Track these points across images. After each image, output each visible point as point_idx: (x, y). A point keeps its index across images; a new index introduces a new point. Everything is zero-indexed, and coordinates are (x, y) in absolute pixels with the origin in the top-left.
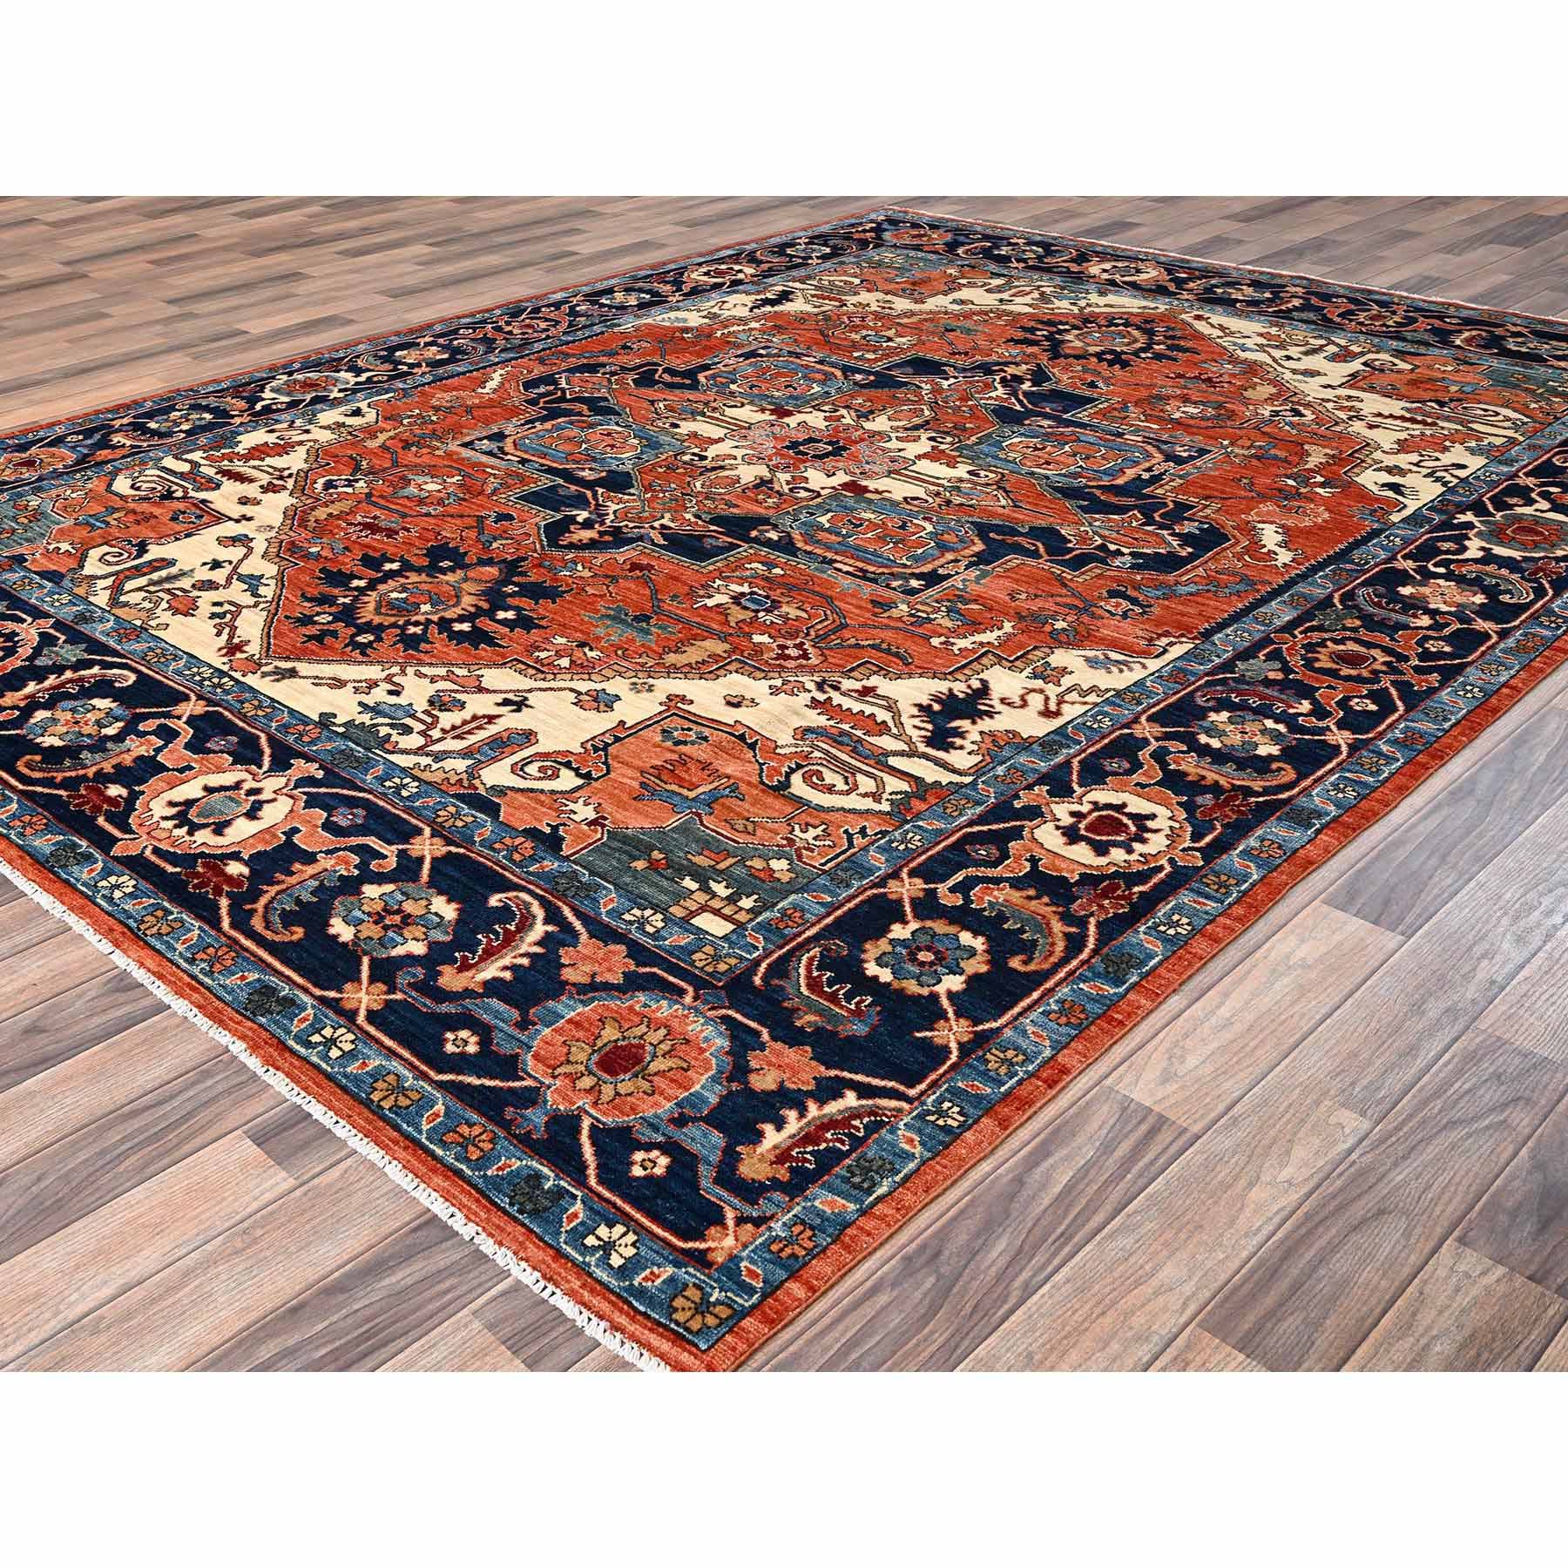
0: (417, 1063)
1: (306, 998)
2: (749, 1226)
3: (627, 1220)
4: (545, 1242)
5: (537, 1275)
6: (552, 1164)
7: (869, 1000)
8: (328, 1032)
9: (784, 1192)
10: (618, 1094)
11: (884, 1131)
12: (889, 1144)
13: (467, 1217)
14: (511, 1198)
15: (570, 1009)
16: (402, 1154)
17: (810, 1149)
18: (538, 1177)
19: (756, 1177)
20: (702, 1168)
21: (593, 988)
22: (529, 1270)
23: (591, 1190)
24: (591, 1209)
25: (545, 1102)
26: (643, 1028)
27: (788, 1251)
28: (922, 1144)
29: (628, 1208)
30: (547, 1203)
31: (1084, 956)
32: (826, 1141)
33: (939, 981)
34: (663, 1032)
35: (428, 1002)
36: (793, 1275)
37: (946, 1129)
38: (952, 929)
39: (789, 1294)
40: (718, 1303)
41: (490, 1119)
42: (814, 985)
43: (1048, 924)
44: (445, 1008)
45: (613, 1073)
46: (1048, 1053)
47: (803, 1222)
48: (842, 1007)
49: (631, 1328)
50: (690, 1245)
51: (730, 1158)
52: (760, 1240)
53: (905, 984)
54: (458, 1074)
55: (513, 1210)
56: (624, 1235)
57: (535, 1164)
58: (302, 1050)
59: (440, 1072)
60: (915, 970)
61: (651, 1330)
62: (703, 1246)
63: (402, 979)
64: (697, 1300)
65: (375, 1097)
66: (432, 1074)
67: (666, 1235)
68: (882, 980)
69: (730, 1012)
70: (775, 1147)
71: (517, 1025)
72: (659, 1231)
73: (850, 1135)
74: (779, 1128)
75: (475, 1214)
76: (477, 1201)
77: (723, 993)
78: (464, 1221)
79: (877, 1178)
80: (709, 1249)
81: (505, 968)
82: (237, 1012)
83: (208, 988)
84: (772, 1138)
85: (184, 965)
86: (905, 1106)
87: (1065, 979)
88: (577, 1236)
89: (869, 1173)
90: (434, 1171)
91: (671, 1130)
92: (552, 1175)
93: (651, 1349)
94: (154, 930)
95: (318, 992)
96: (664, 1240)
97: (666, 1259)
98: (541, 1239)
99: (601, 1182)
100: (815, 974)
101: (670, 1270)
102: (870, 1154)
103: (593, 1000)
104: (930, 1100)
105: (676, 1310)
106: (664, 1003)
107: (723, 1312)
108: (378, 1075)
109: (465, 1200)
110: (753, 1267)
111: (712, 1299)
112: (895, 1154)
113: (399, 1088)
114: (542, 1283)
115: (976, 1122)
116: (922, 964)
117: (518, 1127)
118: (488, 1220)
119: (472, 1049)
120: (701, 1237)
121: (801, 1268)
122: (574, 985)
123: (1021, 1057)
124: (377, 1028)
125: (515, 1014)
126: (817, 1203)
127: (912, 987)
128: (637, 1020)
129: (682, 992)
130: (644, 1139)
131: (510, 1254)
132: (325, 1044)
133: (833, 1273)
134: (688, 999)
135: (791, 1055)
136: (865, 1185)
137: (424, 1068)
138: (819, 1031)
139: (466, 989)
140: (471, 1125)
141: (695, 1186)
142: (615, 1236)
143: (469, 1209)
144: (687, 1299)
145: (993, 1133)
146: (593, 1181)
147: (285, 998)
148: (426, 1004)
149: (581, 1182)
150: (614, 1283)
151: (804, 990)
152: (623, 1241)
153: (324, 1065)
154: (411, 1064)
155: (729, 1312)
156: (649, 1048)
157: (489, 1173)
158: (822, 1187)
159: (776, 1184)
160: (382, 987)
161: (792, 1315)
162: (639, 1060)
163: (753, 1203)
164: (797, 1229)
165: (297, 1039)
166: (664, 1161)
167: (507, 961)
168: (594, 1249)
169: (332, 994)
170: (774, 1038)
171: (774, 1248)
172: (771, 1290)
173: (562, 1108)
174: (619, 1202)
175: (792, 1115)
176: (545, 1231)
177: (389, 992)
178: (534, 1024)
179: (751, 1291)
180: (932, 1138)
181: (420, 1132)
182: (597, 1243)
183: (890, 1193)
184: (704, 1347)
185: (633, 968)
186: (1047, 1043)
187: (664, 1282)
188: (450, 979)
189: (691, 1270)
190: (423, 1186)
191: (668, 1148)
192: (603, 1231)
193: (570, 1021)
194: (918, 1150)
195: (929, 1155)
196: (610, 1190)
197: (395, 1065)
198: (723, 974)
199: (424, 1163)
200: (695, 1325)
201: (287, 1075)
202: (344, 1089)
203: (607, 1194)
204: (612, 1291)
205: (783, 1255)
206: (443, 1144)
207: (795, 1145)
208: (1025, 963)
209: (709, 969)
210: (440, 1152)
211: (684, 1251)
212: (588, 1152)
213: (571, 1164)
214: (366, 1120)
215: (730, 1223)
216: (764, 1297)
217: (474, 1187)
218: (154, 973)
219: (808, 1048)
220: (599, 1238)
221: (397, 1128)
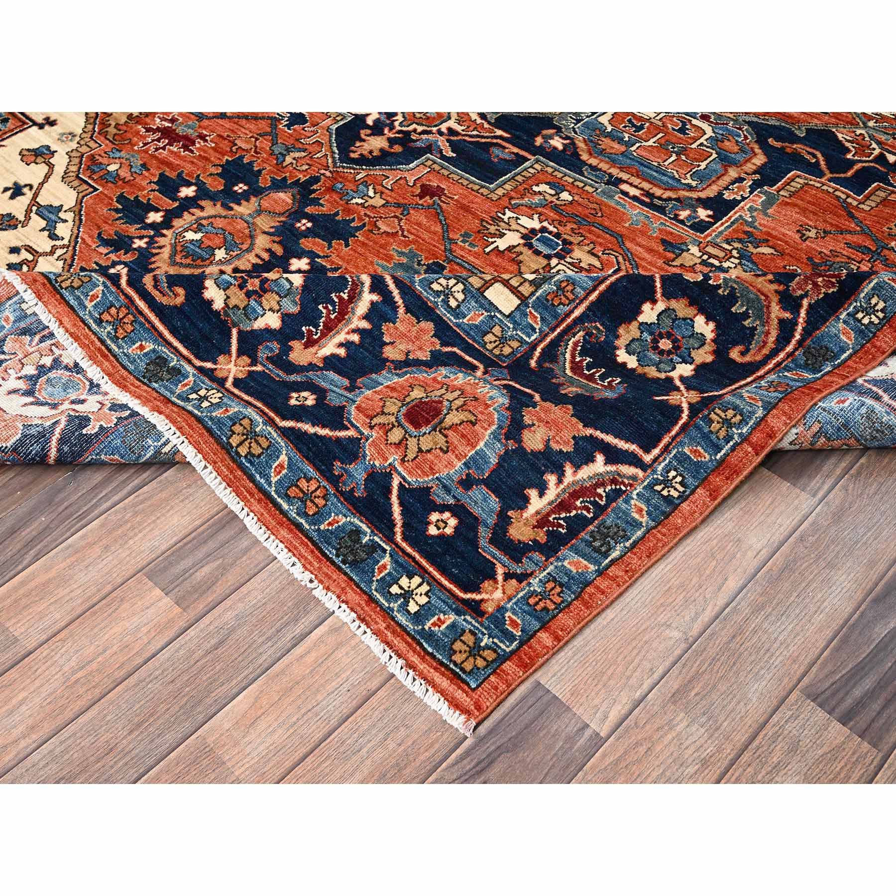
0: (267, 410)
1: (189, 368)
2: (514, 582)
3: (423, 572)
4: (361, 589)
5: (354, 615)
6: (370, 522)
7: (619, 380)
8: (202, 393)
9: (541, 553)
10: (420, 450)
11: (620, 501)
12: (624, 512)
13: (304, 566)
14: (338, 550)
15: (387, 379)
16: (257, 507)
17: (563, 515)
18: (358, 532)
19: (521, 538)
20: (481, 529)
21: (408, 363)
22: (348, 610)
23: (397, 545)
24: (396, 562)
25: (364, 456)
26: (443, 391)
27: (542, 604)
28: (649, 514)
29: (424, 563)
30: (364, 555)
31: (789, 348)
32: (576, 508)
33: (674, 368)
34: (458, 393)
35: (281, 373)
36: (544, 626)
37: (668, 499)
38: (689, 312)
39: (539, 642)
40: (487, 647)
41: (322, 473)
42: (576, 368)
43: (768, 307)
44: (293, 378)
45: (417, 426)
46: (760, 413)
47: (555, 580)
48: (598, 384)
49: (422, 666)
50: (468, 596)
51: (504, 521)
52: (521, 594)
53: (647, 369)
54: (297, 421)
55: (338, 561)
56: (420, 585)
57: (356, 521)
58: (181, 403)
59: (284, 418)
60: (656, 358)
61: (435, 669)
62: (477, 597)
63: (262, 354)
64: (471, 644)
65: (234, 441)
66: (277, 420)
67: (451, 586)
68: (630, 366)
69: (511, 383)
70: (537, 513)
71: (346, 389)
72: (446, 583)
73: (595, 504)
74: (541, 495)
75: (310, 563)
76: (312, 552)
77: (505, 371)
78: (302, 570)
79: (612, 542)
80: (482, 600)
81: (341, 345)
82: (138, 379)
83: (115, 356)
84: (537, 503)
85: (94, 326)
86: (641, 474)
87: (773, 369)
88: (385, 585)
89: (608, 536)
90: (281, 524)
91: (459, 491)
92: (369, 531)
93: (435, 686)
94: (68, 283)
95: (198, 363)
96: (449, 591)
97: (450, 607)
98: (358, 586)
99: (405, 539)
100: (578, 359)
101: (452, 618)
102: (609, 522)
103: (406, 373)
104: (660, 468)
105: (455, 652)
106: (460, 375)
107: (490, 655)
108: (236, 419)
109: (303, 551)
110: (514, 617)
111: (482, 644)
112: (627, 522)
113: (251, 434)
114: (357, 622)
115: (693, 492)
116: (661, 352)
117: (344, 484)
118: (320, 568)
119: (310, 402)
120: (477, 589)
121: (550, 620)
122: (392, 362)
123: (739, 417)
124: (240, 390)
125: (346, 382)
126: (566, 563)
127: (652, 372)
128: (439, 386)
129: (474, 368)
130: (439, 501)
131: (334, 598)
132: (199, 400)
133: (574, 625)
134: (479, 373)
135: (558, 413)
136: (603, 549)
137: (272, 415)
138: (578, 395)
139: (310, 364)
140: (308, 480)
141: (476, 546)
142: (413, 586)
143: (306, 559)
144: (464, 643)
145: (704, 504)
146: (399, 538)
147: (174, 368)
148: (279, 374)
149: (390, 539)
150: (410, 627)
151: (568, 372)
152: (419, 591)
153: (196, 412)
154: (262, 411)
155: (494, 656)
156: (446, 403)
157: (322, 527)
158: (571, 549)
159: (537, 546)
160: (246, 360)
161: (541, 660)
162: (438, 412)
163: (518, 561)
164: (550, 585)
165: (179, 397)
166: (453, 522)
167: (341, 337)
168: (398, 596)
169: (209, 365)
170: (543, 400)
171: (532, 601)
172: (528, 637)
173: (377, 463)
174: (418, 557)
175: (552, 479)
176: (362, 579)
177: (250, 365)
178: (360, 388)
179: (511, 638)
180: (656, 508)
181: (270, 484)
182: (399, 591)
183: (621, 557)
184: (473, 685)
185: (438, 347)
186: (760, 404)
187: (447, 627)
188: (299, 354)
189: (468, 618)
190: (273, 537)
191: (458, 510)
192: (404, 581)
193: (387, 387)
194: (644, 520)
195: (653, 524)
196: (410, 545)
197: (250, 412)
198: (507, 357)
199: (273, 516)
200: (468, 666)
201: (167, 417)
202: (209, 431)
203: (409, 550)
204: (408, 634)
205: (538, 608)
206: (287, 497)
207: (552, 511)
208: (743, 354)
209: (497, 352)
210: (285, 506)
211: (463, 601)
212: (396, 510)
213: (383, 523)
214: (228, 468)
215: (500, 578)
216: (521, 644)
217: (310, 539)
218: (71, 335)
219: (570, 407)
220: (401, 588)
221: (251, 479)
